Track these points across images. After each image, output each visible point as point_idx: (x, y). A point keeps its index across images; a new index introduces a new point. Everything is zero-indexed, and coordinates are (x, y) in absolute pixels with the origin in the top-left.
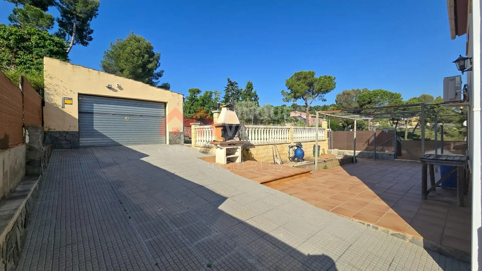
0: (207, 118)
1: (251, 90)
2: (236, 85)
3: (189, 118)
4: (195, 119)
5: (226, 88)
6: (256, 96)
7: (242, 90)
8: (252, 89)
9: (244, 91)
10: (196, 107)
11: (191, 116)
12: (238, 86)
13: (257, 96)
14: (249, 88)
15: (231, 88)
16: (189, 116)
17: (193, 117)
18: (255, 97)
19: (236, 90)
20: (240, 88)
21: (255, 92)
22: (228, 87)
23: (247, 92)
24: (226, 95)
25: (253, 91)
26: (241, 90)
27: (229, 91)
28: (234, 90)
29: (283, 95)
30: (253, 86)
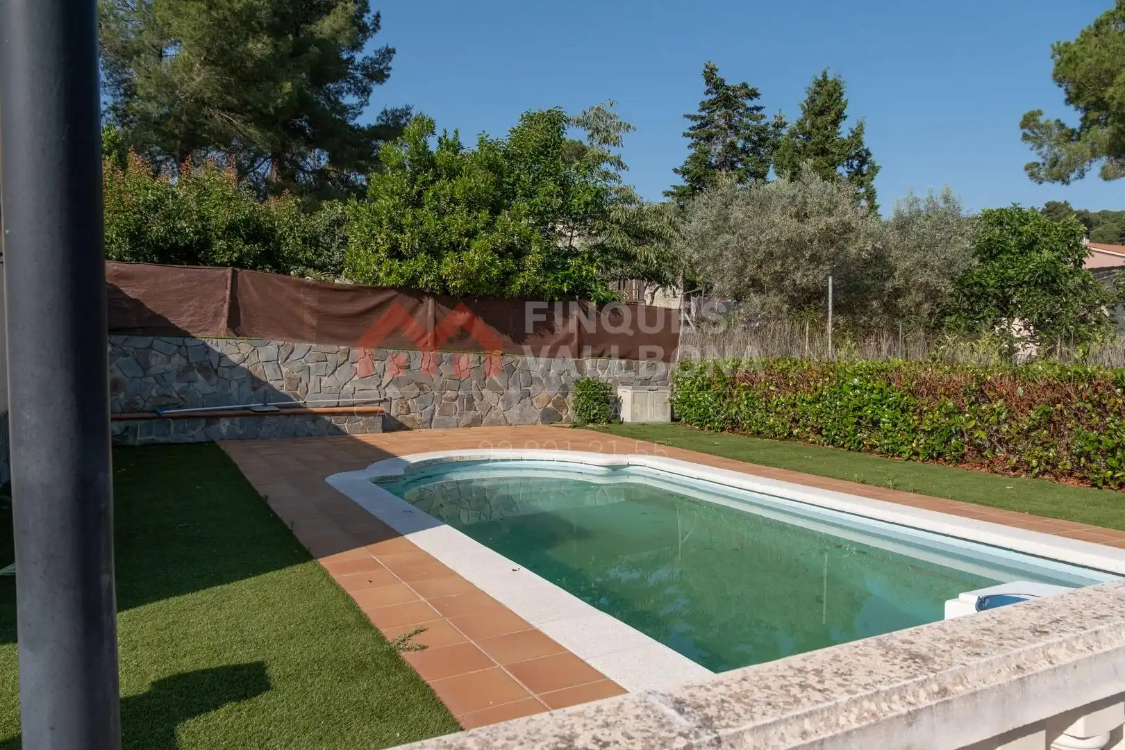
0: (516, 288)
1: (835, 123)
2: (750, 103)
3: (393, 287)
4: (432, 294)
5: (694, 118)
6: (863, 158)
7: (783, 125)
8: (840, 116)
9: (793, 134)
10: (441, 214)
11: (402, 276)
12: (758, 109)
13: (868, 154)
14: (821, 113)
15: (722, 122)
16: (388, 274)
17: (414, 280)
18: (856, 163)
19: (747, 127)
20: (769, 118)
21: (857, 135)
22: (704, 114)
23: (808, 135)
24: (694, 158)
25: (845, 130)
26: (779, 125)
27: (709, 138)
28: (737, 132)
29: (1029, 144)
30: (844, 98)
